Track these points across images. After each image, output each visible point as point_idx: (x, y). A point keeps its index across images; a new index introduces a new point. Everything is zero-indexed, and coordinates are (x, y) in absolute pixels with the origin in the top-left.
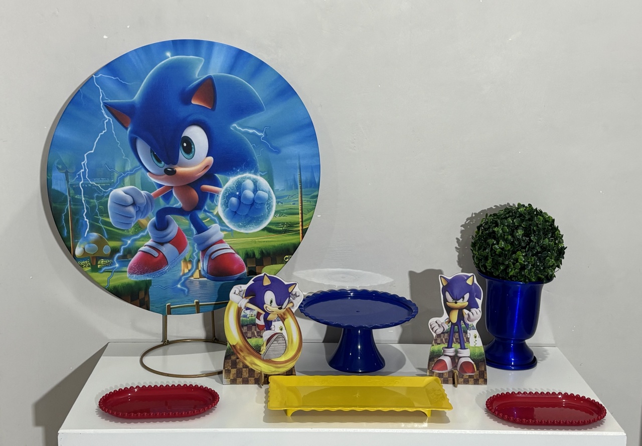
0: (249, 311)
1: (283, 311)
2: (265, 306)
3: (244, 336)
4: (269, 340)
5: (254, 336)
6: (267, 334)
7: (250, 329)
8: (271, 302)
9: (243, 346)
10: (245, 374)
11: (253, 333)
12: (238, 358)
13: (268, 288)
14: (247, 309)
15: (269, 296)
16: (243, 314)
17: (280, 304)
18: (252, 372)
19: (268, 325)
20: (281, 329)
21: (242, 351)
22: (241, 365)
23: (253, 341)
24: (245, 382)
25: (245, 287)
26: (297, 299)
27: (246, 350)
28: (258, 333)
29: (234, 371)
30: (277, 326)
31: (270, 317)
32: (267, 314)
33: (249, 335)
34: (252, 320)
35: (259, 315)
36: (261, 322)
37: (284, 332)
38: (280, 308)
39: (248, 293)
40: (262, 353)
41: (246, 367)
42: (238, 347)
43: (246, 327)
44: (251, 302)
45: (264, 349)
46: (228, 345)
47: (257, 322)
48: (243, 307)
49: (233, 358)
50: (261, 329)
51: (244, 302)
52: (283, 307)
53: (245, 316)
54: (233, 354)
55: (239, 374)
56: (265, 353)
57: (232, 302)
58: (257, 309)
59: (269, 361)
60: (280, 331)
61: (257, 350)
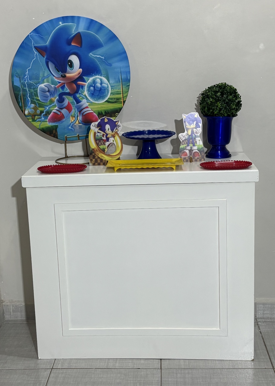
0: (99, 133)
1: (114, 133)
2: (106, 131)
3: (97, 144)
4: (108, 146)
5: (102, 144)
6: (107, 143)
7: (100, 141)
8: (109, 129)
9: (97, 149)
10: (99, 161)
11: (101, 143)
12: (95, 154)
13: (107, 123)
14: (98, 132)
15: (108, 127)
16: (96, 135)
17: (112, 130)
18: (101, 160)
19: (108, 139)
20: (113, 141)
21: (97, 151)
22: (97, 157)
23: (101, 147)
24: (99, 164)
25: (97, 123)
26: (120, 127)
27: (98, 150)
28: (103, 143)
29: (94, 160)
30: (111, 140)
31: (108, 136)
32: (107, 135)
33: (100, 144)
34: (101, 137)
35: (103, 135)
36: (104, 138)
37: (115, 142)
38: (112, 132)
39: (99, 125)
40: (105, 152)
41: (99, 158)
42: (95, 149)
43: (98, 141)
44: (99, 129)
45: (106, 150)
46: (91, 149)
47: (103, 138)
48: (96, 132)
49: (93, 154)
50: (105, 141)
51: (97, 130)
52: (114, 131)
53: (98, 136)
54: (93, 152)
55: (96, 161)
56: (107, 152)
57: (92, 130)
58: (102, 133)
59: (109, 155)
60: (113, 142)
61: (103, 151)
